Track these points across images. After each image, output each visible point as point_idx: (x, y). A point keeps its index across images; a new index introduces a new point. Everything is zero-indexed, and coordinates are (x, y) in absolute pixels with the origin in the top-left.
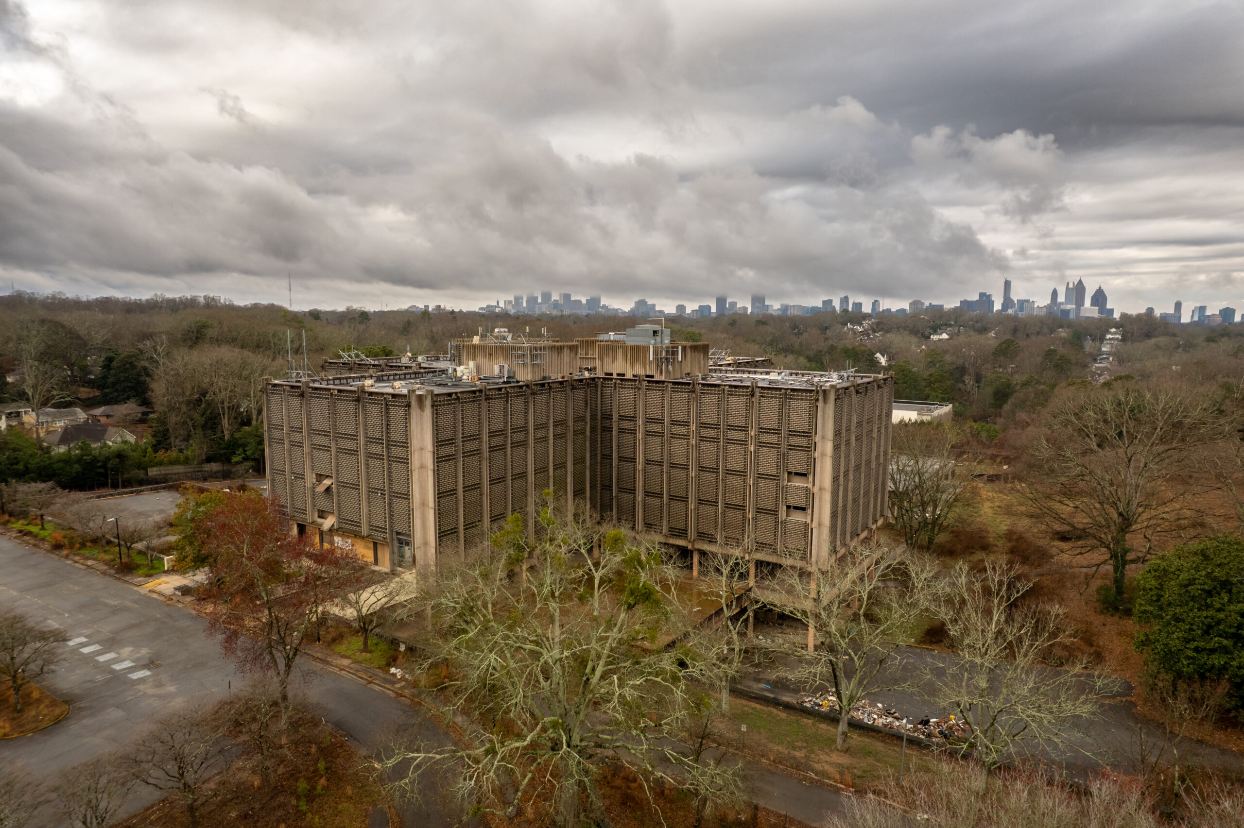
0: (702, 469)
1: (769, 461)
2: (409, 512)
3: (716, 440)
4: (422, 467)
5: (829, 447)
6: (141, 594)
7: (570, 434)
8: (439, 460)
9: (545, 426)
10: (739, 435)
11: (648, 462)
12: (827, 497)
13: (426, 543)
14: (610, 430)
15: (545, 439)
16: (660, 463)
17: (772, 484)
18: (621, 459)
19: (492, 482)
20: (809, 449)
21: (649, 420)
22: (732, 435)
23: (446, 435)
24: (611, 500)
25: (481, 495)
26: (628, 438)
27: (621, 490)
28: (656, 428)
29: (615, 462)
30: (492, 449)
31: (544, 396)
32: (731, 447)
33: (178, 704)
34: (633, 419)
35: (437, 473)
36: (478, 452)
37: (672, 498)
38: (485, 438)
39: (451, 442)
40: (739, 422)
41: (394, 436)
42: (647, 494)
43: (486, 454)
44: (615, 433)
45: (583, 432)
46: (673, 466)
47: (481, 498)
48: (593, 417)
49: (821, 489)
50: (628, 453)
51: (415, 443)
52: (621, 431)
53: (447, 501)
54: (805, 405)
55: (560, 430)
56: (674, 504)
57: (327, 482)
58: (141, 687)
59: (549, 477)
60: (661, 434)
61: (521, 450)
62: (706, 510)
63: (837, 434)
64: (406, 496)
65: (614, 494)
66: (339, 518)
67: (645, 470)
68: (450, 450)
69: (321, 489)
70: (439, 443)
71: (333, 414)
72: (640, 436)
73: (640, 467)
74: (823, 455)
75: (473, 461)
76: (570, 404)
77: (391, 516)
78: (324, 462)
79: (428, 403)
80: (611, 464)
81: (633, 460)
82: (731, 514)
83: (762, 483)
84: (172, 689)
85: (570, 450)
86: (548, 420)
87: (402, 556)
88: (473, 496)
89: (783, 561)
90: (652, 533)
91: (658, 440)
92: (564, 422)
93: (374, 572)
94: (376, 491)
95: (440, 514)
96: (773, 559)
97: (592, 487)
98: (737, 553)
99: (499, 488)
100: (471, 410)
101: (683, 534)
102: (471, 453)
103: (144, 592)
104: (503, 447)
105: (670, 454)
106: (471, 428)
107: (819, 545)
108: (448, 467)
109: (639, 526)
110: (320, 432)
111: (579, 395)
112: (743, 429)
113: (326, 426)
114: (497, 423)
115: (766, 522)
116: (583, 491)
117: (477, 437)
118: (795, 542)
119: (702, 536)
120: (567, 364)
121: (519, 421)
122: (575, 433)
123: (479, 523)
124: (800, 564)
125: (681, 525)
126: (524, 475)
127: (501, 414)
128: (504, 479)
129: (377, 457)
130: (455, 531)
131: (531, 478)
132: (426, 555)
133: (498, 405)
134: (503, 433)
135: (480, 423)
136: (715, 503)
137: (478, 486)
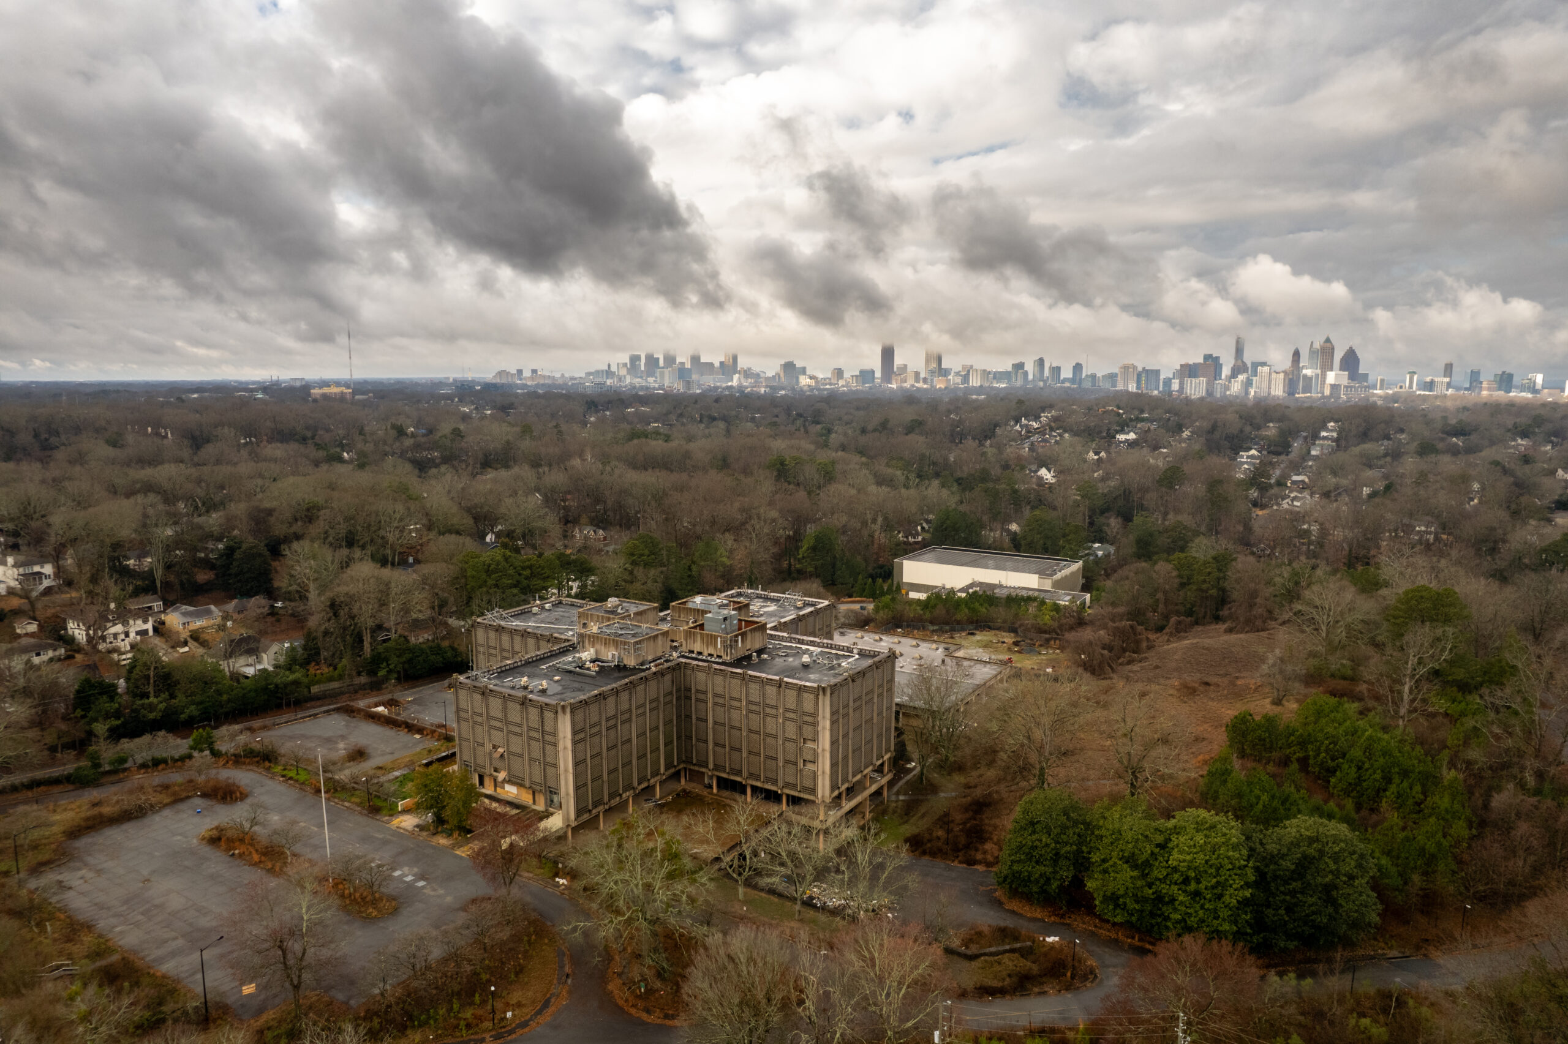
0: (750, 731)
1: (791, 730)
2: (557, 776)
3: (758, 713)
4: (565, 748)
5: (828, 723)
6: (392, 830)
7: (662, 706)
8: (575, 743)
9: (643, 705)
10: (772, 711)
11: (715, 723)
12: (828, 755)
13: (568, 794)
14: (690, 699)
15: (644, 714)
16: (724, 725)
17: (793, 745)
18: (698, 719)
19: (609, 749)
20: (815, 724)
21: (715, 695)
22: (768, 710)
23: (579, 727)
24: (692, 746)
25: (602, 759)
26: (701, 706)
27: (698, 740)
28: (720, 701)
29: (694, 721)
30: (608, 729)
31: (642, 686)
32: (768, 719)
33: (449, 899)
34: (705, 693)
35: (574, 752)
36: (599, 733)
37: (732, 748)
38: (603, 723)
39: (582, 730)
40: (773, 702)
41: (547, 728)
42: (716, 744)
43: (604, 732)
44: (693, 701)
45: (671, 702)
46: (732, 727)
47: (602, 761)
48: (678, 690)
49: (823, 750)
50: (702, 716)
51: (561, 735)
52: (697, 700)
53: (581, 767)
54: (812, 697)
55: (654, 705)
56: (732, 752)
57: (501, 750)
58: (425, 891)
59: (647, 738)
60: (724, 706)
61: (627, 725)
62: (753, 758)
63: (832, 714)
64: (555, 766)
65: (693, 743)
66: (509, 774)
67: (713, 728)
68: (582, 735)
69: (496, 755)
70: (575, 733)
71: (505, 709)
72: (710, 705)
73: (710, 726)
74: (824, 728)
75: (596, 739)
76: (661, 686)
77: (545, 777)
78: (498, 737)
79: (568, 710)
80: (691, 722)
81: (706, 721)
82: (769, 762)
83: (787, 744)
84: (441, 892)
85: (661, 716)
87: (552, 801)
88: (597, 760)
89: (802, 795)
90: (720, 771)
91: (722, 709)
92: (657, 699)
93: (534, 810)
94: (535, 760)
95: (576, 776)
96: (796, 794)
97: (679, 738)
98: (774, 788)
99: (613, 752)
100: (594, 708)
101: (739, 773)
102: (595, 735)
103: (394, 828)
104: (615, 726)
105: (729, 719)
106: (595, 719)
107: (823, 786)
108: (580, 746)
109: (711, 766)
110: (495, 719)
111: (668, 678)
112: (776, 707)
113: (500, 715)
114: (611, 712)
115: (791, 769)
116: (672, 742)
117: (599, 723)
118: (808, 783)
119: (751, 775)
120: (661, 647)
121: (625, 706)
122: (665, 704)
123: (601, 777)
124: (811, 798)
125: (738, 767)
126: (629, 741)
127: (613, 705)
128: (615, 746)
129: (537, 740)
130: (586, 784)
131: (634, 741)
132: (568, 802)
133: (611, 700)
134: (615, 716)
135: (600, 714)
136: (759, 754)
137: (599, 754)
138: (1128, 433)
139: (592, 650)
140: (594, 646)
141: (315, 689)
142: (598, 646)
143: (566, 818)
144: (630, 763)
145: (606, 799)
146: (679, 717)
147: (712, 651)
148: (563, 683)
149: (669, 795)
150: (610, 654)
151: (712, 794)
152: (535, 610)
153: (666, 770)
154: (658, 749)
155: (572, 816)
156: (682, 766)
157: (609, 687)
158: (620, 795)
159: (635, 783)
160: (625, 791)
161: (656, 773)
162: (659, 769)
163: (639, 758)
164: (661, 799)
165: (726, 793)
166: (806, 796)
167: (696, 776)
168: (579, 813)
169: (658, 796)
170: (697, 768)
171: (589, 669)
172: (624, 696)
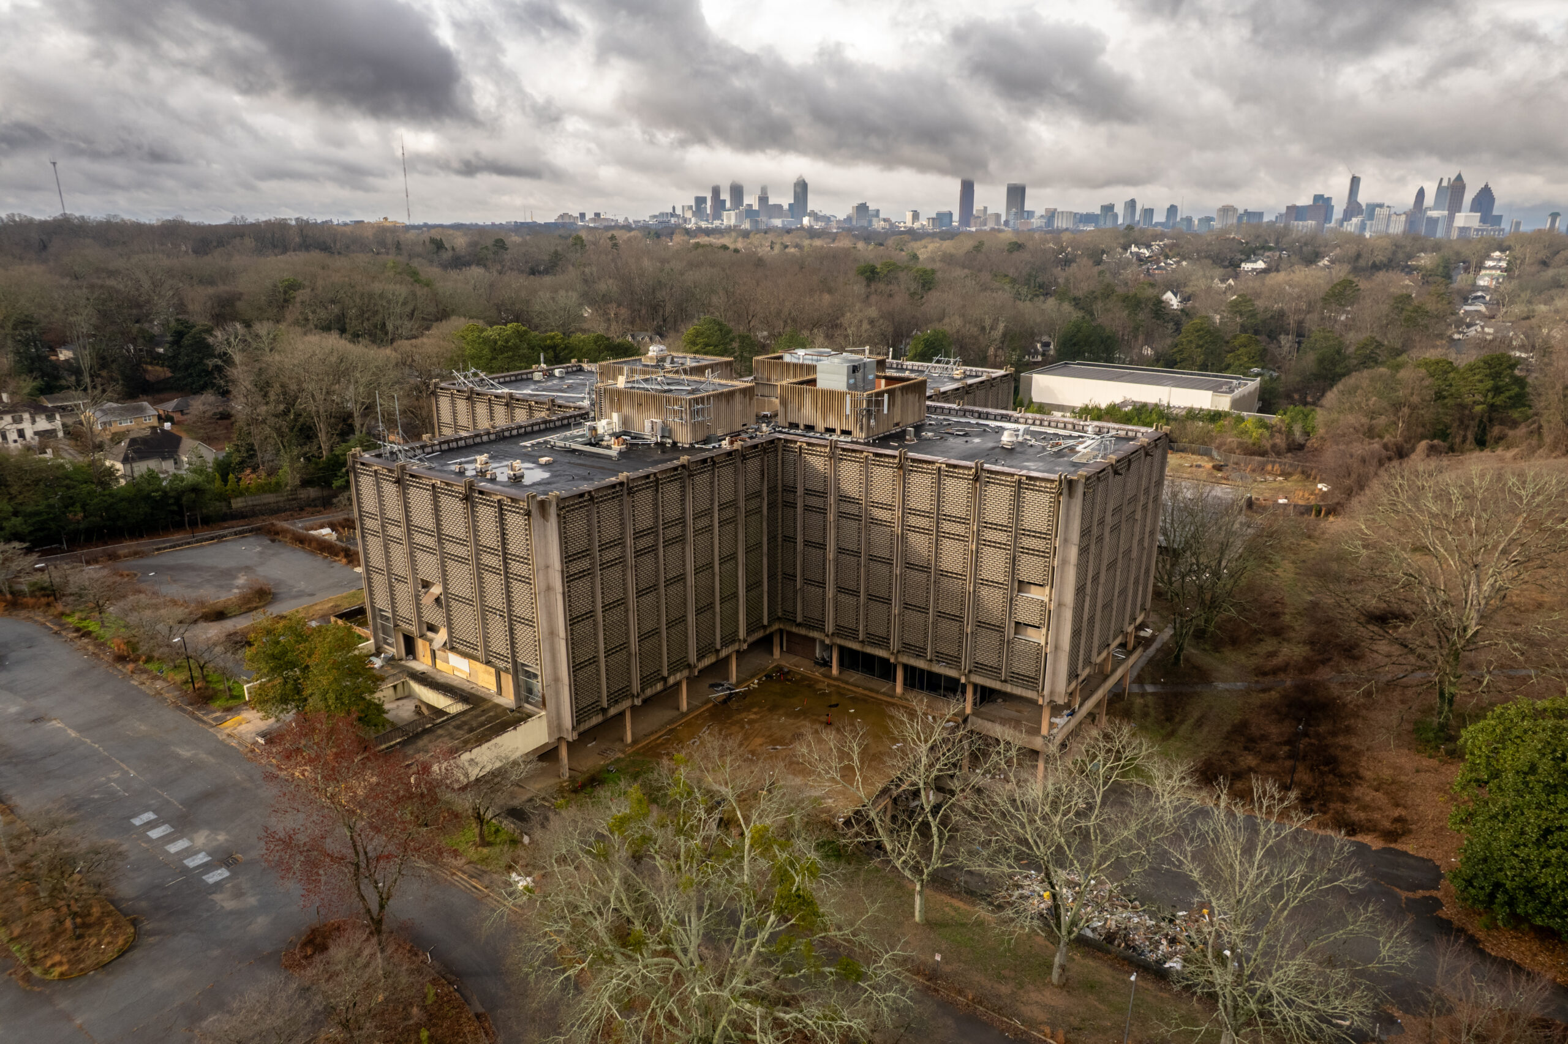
0: (909, 566)
1: (994, 565)
2: (536, 643)
3: (926, 532)
4: (549, 588)
5: (1073, 553)
6: (218, 740)
7: (741, 518)
8: (569, 579)
9: (708, 512)
10: (958, 529)
11: (841, 550)
12: (1068, 615)
13: (557, 680)
14: (794, 506)
15: (709, 529)
16: (857, 554)
17: (997, 593)
18: (807, 543)
19: (640, 594)
20: (1047, 554)
21: (842, 499)
22: (948, 527)
23: (575, 548)
24: (795, 592)
25: (627, 611)
26: (815, 518)
27: (807, 581)
28: (852, 509)
29: (800, 546)
30: (638, 554)
31: (706, 476)
32: (947, 543)
33: (260, 924)
34: (822, 495)
35: (567, 596)
36: (621, 560)
37: (871, 597)
38: (629, 542)
39: (585, 553)
40: (959, 511)
41: (512, 548)
42: (840, 589)
43: (631, 560)
44: (799, 510)
45: (759, 511)
46: (872, 558)
47: (627, 616)
48: (772, 490)
49: (1060, 604)
50: (816, 538)
51: (539, 561)
52: (807, 508)
53: (584, 628)
54: (1044, 498)
55: (729, 513)
56: (872, 604)
57: (436, 590)
58: (217, 897)
59: (714, 575)
60: (857, 518)
61: (677, 548)
62: (914, 617)
63: (1085, 533)
64: (531, 623)
65: (798, 587)
66: (453, 635)
67: (836, 560)
68: (585, 564)
69: (428, 600)
70: (567, 558)
71: (437, 511)
72: (831, 517)
73: (831, 555)
74: (1065, 562)
75: (615, 573)
76: (741, 480)
77: (513, 644)
78: (427, 566)
79: (553, 511)
80: (795, 549)
81: (822, 546)
82: (945, 624)
83: (984, 591)
84: (251, 901)
85: (741, 536)
86: (712, 504)
87: (530, 691)
88: (616, 615)
89: (1008, 688)
90: (846, 637)
91: (854, 524)
92: (733, 504)
93: (497, 706)
94: (494, 610)
95: (573, 644)
96: (996, 685)
97: (772, 577)
98: (952, 673)
99: (649, 599)
100: (610, 510)
101: (884, 642)
102: (611, 564)
103: (221, 737)
104: (653, 549)
105: (869, 542)
106: (611, 532)
107: (1054, 673)
108: (582, 585)
109: (830, 628)
110: (422, 531)
111: (753, 464)
112: (963, 521)
113: (429, 523)
114: (645, 521)
115: (989, 639)
116: (759, 584)
117: (620, 542)
118: (1023, 667)
119: (907, 648)
120: (739, 414)
121: (674, 512)
122: (748, 514)
123: (625, 646)
124: (1030, 694)
125: (881, 631)
126: (681, 578)
127: (649, 508)
128: (655, 587)
129: (494, 571)
130: (594, 660)
131: (691, 580)
132: (557, 694)
133: (645, 498)
134: (652, 531)
135: (622, 524)
136: (925, 610)
137: (622, 602)
138: (1255, 262)
139: (615, 416)
140: (619, 410)
141: (237, 503)
142: (627, 410)
143: (555, 725)
144: (683, 619)
145: (636, 687)
146: (772, 539)
147: (832, 423)
148: (557, 467)
149: (753, 676)
150: (648, 425)
151: (830, 677)
152: (537, 376)
153: (749, 632)
154: (735, 595)
155: (567, 721)
156: (776, 627)
157: (641, 472)
158: (665, 679)
159: (693, 658)
160: (672, 671)
161: (730, 639)
162: (737, 631)
163: (699, 612)
164: (739, 683)
165: (855, 677)
166: (1018, 691)
167: (798, 644)
168: (580, 715)
169: (734, 679)
170: (803, 631)
171: (609, 447)
172: (671, 491)
